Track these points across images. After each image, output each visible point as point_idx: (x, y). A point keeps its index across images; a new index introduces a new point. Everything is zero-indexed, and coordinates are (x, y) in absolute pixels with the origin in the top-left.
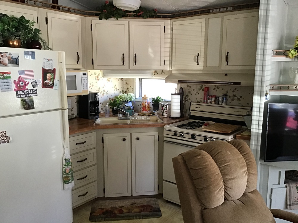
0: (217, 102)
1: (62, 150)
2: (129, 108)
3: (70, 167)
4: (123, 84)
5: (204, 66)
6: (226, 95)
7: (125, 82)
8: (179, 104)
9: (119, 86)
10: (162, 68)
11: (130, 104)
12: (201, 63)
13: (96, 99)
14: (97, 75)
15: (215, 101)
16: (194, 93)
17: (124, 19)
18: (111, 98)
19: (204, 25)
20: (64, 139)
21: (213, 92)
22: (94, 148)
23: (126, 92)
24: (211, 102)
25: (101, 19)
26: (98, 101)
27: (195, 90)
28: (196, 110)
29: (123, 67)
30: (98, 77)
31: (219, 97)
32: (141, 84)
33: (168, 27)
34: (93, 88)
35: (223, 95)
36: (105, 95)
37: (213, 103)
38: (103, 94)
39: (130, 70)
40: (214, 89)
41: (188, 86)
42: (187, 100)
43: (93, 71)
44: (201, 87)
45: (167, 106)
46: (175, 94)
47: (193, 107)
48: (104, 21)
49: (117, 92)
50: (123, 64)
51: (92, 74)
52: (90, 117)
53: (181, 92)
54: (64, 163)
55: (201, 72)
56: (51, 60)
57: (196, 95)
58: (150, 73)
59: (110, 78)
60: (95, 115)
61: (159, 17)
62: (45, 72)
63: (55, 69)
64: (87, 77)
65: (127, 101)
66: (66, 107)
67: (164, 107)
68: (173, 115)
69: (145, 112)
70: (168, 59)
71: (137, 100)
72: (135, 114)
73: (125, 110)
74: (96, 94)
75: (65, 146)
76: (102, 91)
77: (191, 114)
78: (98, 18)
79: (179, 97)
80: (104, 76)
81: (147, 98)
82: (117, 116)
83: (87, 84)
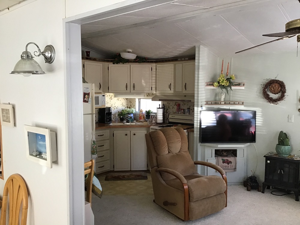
0: (184, 113)
1: (92, 135)
2: (131, 118)
3: (96, 145)
4: (127, 102)
5: (174, 91)
6: (189, 109)
7: (129, 101)
8: (162, 114)
9: (125, 104)
10: (150, 92)
11: (132, 115)
12: (172, 89)
13: (110, 111)
14: (111, 96)
15: (183, 112)
16: (171, 107)
17: (128, 64)
18: (120, 111)
19: (173, 67)
20: (93, 130)
21: (182, 107)
22: (108, 139)
23: (130, 108)
24: (181, 113)
25: (114, 64)
26: (111, 113)
27: (172, 106)
28: (172, 118)
29: (127, 91)
30: (111, 98)
31: (185, 110)
32: (139, 102)
33: (154, 68)
34: (108, 104)
35: (187, 109)
36: (116, 109)
37: (182, 113)
38: (114, 109)
39: (130, 93)
40: (183, 105)
41: (168, 103)
42: (168, 112)
43: (108, 94)
44: (176, 104)
45: (154, 116)
46: (159, 108)
47: (170, 116)
48: (116, 65)
49: (123, 108)
50: (127, 90)
51: (108, 96)
52: (106, 122)
53: (163, 107)
54: (92, 143)
55: (173, 94)
56: (88, 88)
57: (173, 108)
58: (143, 95)
59: (119, 99)
60: (109, 121)
61: (148, 62)
62: (85, 94)
63: (89, 93)
64: (105, 97)
65: (129, 113)
66: (94, 112)
67: (153, 117)
68: (158, 122)
69: (141, 120)
70: (154, 86)
71: (136, 113)
72: (134, 121)
73: (128, 119)
74: (110, 108)
75: (93, 134)
76: (114, 106)
77: (169, 121)
78: (112, 63)
79: (162, 110)
80: (115, 96)
81: (142, 111)
82: (123, 122)
83: (105, 101)
